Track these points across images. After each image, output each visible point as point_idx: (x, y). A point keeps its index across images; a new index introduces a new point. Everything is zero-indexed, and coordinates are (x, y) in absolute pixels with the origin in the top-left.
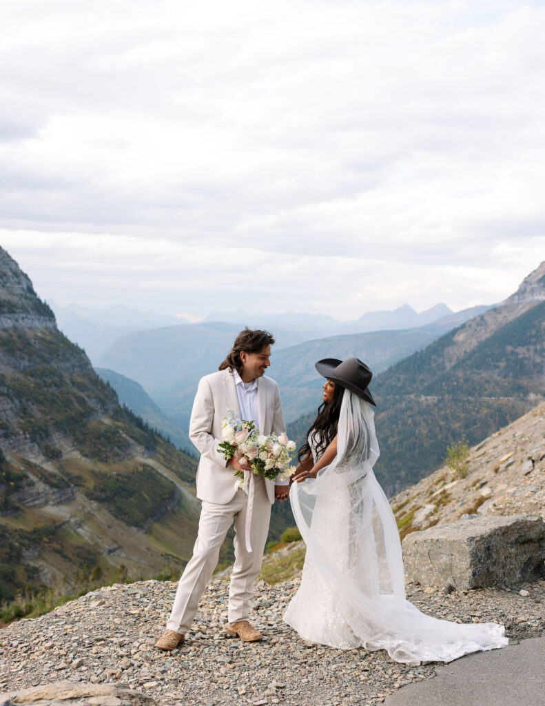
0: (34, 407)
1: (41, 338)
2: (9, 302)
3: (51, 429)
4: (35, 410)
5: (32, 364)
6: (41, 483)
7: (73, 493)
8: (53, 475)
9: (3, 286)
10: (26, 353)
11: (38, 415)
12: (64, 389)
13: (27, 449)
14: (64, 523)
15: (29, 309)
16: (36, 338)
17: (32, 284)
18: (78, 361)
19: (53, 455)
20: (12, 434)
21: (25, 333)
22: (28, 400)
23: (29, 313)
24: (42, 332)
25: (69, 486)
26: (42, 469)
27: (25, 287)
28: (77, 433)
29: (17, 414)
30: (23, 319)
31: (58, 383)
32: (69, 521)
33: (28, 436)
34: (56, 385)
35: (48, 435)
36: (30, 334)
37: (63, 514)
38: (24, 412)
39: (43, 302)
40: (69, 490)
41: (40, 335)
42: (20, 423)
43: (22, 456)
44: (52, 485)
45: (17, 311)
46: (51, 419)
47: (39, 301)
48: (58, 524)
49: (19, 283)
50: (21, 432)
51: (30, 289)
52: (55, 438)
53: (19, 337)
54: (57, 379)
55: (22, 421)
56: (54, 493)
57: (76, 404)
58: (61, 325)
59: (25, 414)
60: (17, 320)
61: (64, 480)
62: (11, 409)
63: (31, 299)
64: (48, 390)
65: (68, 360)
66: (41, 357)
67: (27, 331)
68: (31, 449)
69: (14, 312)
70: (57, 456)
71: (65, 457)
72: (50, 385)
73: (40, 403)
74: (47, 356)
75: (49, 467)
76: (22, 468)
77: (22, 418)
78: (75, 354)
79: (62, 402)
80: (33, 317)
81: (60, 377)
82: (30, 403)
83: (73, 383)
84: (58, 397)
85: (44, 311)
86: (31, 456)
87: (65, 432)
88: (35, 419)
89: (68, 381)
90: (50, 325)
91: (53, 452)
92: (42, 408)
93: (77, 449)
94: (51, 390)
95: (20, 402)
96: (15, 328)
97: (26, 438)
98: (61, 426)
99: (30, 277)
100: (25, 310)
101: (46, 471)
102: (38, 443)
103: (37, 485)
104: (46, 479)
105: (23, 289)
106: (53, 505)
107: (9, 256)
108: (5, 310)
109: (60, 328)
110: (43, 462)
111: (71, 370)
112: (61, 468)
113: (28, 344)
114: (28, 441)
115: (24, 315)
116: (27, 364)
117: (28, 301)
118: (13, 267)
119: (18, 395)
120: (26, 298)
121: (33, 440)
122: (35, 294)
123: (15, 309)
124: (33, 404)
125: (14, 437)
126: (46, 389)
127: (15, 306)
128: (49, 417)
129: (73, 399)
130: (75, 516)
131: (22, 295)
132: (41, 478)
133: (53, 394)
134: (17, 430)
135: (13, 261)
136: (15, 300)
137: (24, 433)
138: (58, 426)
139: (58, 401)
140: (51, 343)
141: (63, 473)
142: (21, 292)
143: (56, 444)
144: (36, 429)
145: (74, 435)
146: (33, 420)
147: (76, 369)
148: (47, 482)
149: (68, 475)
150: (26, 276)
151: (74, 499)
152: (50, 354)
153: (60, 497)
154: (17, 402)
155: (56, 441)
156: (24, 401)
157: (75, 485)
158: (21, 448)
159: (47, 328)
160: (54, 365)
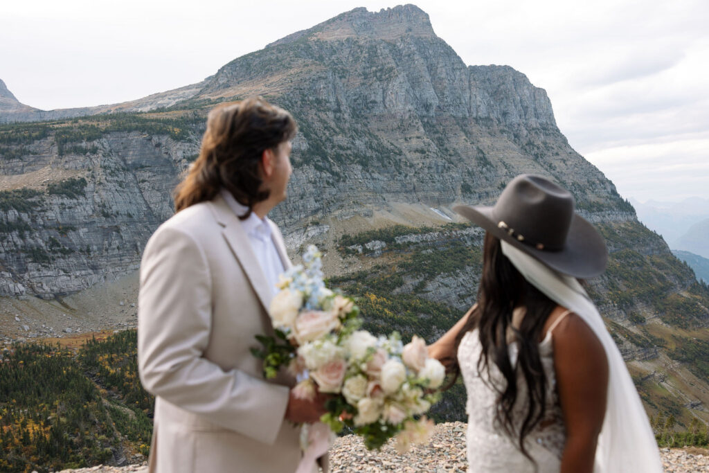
0: (620, 282)
1: (624, 229)
2: (598, 203)
3: (635, 300)
4: (621, 285)
5: (617, 249)
6: (628, 342)
7: (656, 353)
8: (639, 337)
9: (593, 192)
10: (612, 241)
11: (624, 288)
12: (644, 268)
13: (616, 314)
14: (649, 376)
15: (613, 207)
16: (620, 228)
17: (615, 188)
18: (657, 245)
19: (638, 320)
20: (603, 302)
21: (611, 225)
22: (615, 277)
23: (614, 210)
24: (625, 224)
25: (652, 347)
26: (629, 331)
27: (610, 191)
28: (658, 303)
29: (606, 288)
30: (609, 215)
31: (639, 263)
32: (653, 375)
33: (616, 305)
34: (638, 265)
35: (632, 304)
36: (614, 226)
37: (648, 369)
38: (612, 286)
39: (625, 200)
40: (653, 350)
41: (623, 226)
42: (609, 294)
43: (611, 320)
44: (638, 345)
45: (604, 209)
46: (635, 292)
47: (622, 200)
48: (643, 376)
49: (605, 188)
50: (610, 302)
51: (614, 192)
52: (638, 307)
53: (606, 229)
54: (638, 260)
55: (611, 293)
56: (639, 350)
57: (656, 280)
58: (641, 217)
59: (613, 287)
60: (604, 216)
61: (648, 342)
62: (602, 283)
63: (614, 200)
64: (631, 269)
65: (648, 245)
66: (625, 243)
67: (613, 224)
68: (619, 315)
69: (602, 211)
70: (641, 321)
71: (648, 322)
72: (633, 265)
73: (626, 279)
74: (630, 242)
75: (634, 330)
76: (612, 330)
77: (610, 290)
78: (653, 240)
79: (643, 278)
80: (617, 213)
81: (642, 258)
82: (617, 279)
83: (653, 263)
84: (640, 275)
85: (626, 208)
86: (618, 320)
87: (647, 302)
88: (622, 292)
89: (648, 261)
90: (632, 218)
91: (637, 318)
92: (626, 283)
93: (659, 317)
94: (633, 269)
95: (609, 278)
96: (603, 222)
97: (614, 306)
98: (644, 297)
99: (613, 182)
100: (610, 208)
101: (632, 333)
102: (624, 311)
103: (624, 344)
104: (632, 339)
105: (608, 192)
106: (639, 361)
107: (596, 169)
108: (595, 209)
109: (639, 220)
110: (629, 326)
111: (650, 253)
112: (645, 331)
113: (614, 234)
114: (617, 308)
115: (610, 212)
116: (613, 249)
117: (612, 201)
118: (600, 177)
119: (607, 273)
120: (610, 199)
121: (620, 308)
122: (618, 195)
123: (602, 208)
124: (619, 280)
125: (604, 305)
126: (629, 268)
127: (602, 206)
128: (633, 290)
129: (653, 276)
130: (659, 372)
131: (607, 197)
132: (628, 338)
133: (635, 272)
134: (607, 300)
135: (600, 172)
136: (602, 201)
137: (613, 302)
138: (640, 297)
139: (640, 277)
140: (632, 232)
141: (647, 336)
142: (607, 195)
143: (639, 312)
144: (622, 299)
145: (655, 305)
146: (620, 292)
147: (655, 252)
148: (633, 341)
149: (651, 337)
150: (610, 182)
151: (657, 358)
152: (632, 240)
153: (645, 355)
154: (606, 278)
155: (640, 310)
156: (611, 278)
157: (658, 346)
158: (610, 314)
159: (628, 221)
160: (636, 249)
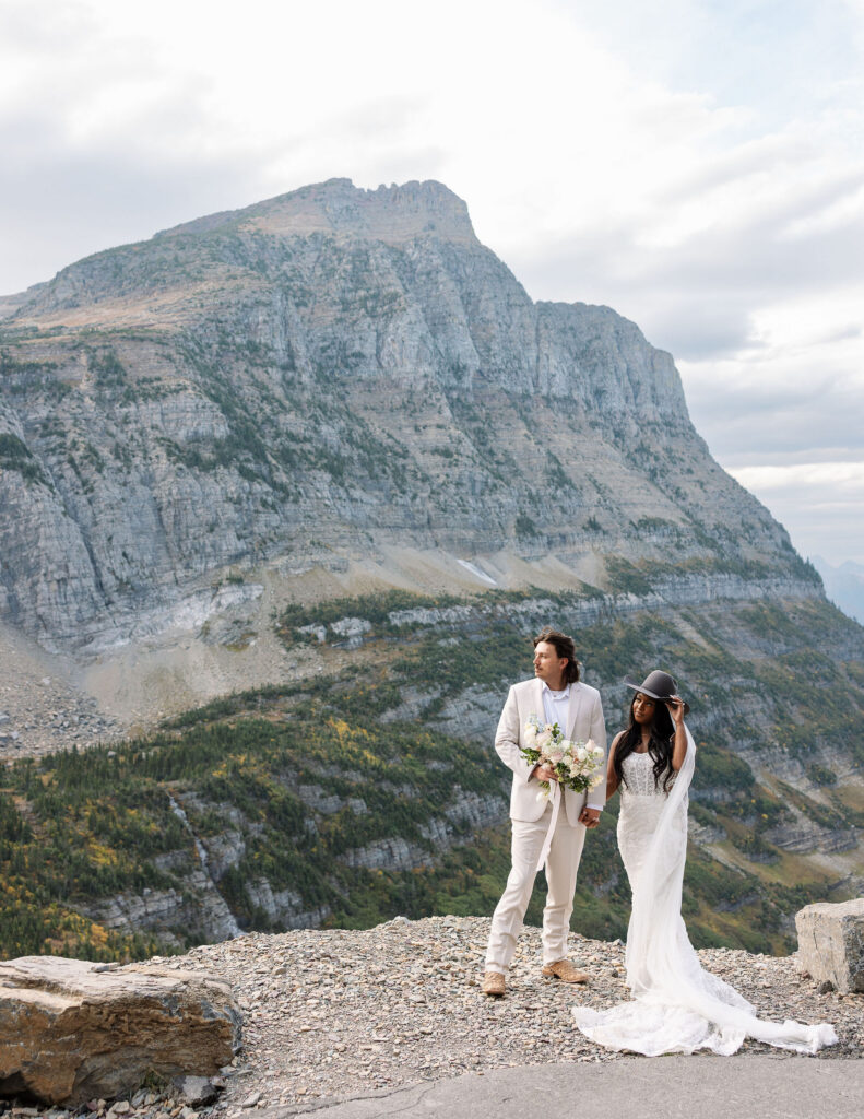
0: (795, 708)
1: (802, 612)
2: (758, 563)
3: (819, 741)
4: (796, 714)
5: (790, 647)
6: (806, 819)
7: (854, 839)
8: (826, 810)
9: (750, 543)
10: (782, 633)
11: (800, 720)
12: (836, 683)
13: (785, 768)
14: (841, 883)
15: (785, 572)
16: (796, 611)
17: (789, 538)
18: (857, 643)
19: (824, 779)
20: (764, 745)
21: (780, 605)
22: (785, 698)
23: (785, 577)
24: (803, 603)
25: (847, 828)
26: (808, 798)
27: (779, 542)
28: (858, 749)
29: (771, 718)
30: (777, 585)
31: (827, 675)
32: (849, 879)
33: (786, 750)
34: (826, 678)
35: (814, 749)
36: (786, 606)
37: (840, 869)
38: (781, 715)
39: (805, 561)
40: (849, 833)
41: (801, 607)
42: (775, 731)
43: (778, 777)
44: (822, 824)
45: (769, 575)
46: (820, 726)
47: (800, 560)
48: (831, 883)
49: (771, 537)
50: (777, 744)
51: (787, 545)
52: (825, 755)
53: (772, 610)
54: (827, 669)
55: (778, 728)
56: (825, 835)
57: (855, 706)
58: (832, 591)
59: (782, 718)
60: (768, 588)
61: (839, 818)
62: (763, 711)
63: (788, 559)
64: (814, 686)
65: (842, 641)
66: (803, 638)
67: (784, 602)
68: (791, 769)
69: (766, 577)
70: (828, 781)
71: (841, 783)
72: (816, 679)
73: (804, 703)
74: (811, 636)
75: (817, 796)
76: (779, 796)
77: (777, 723)
78: (852, 633)
79: (834, 702)
80: (791, 582)
81: (832, 666)
82: (788, 703)
83: (851, 675)
84: (828, 696)
85: (806, 573)
86: (791, 778)
87: (840, 746)
88: (797, 726)
89: (842, 672)
90: (815, 593)
91: (822, 774)
92: (805, 710)
93: (860, 774)
94: (817, 685)
95: (775, 701)
96: (766, 598)
97: (783, 752)
98: (834, 737)
99: (786, 527)
100: (780, 573)
101: (813, 802)
102: (800, 761)
103: (800, 822)
104: (813, 813)
105: (777, 546)
106: (825, 853)
107: (757, 502)
108: (753, 574)
109: (829, 596)
110: (808, 788)
111: (847, 657)
112: (835, 799)
113: (786, 620)
114: (787, 756)
115: (778, 580)
116: (784, 648)
117: (784, 561)
118: (763, 517)
119: (772, 691)
120: (781, 557)
121: (794, 756)
122: (794, 551)
123: (766, 573)
124: (792, 704)
125: (766, 750)
126: (811, 684)
127: (765, 568)
128: (816, 724)
129: (851, 698)
130: (857, 874)
131: (775, 553)
132: (805, 812)
133: (821, 690)
134: (772, 740)
135: (763, 508)
136: (766, 560)
137: (781, 745)
138: (829, 736)
139: (828, 700)
140: (816, 618)
141: (839, 807)
142: (773, 548)
143: (826, 764)
144: (797, 740)
145: (853, 752)
146: (793, 727)
147: (854, 655)
148: (814, 818)
149: (846, 810)
150: (781, 527)
151: (856, 848)
152: (815, 633)
153: (835, 842)
154: (770, 700)
155: (827, 759)
156: (779, 700)
157: (856, 827)
158: (776, 766)
159: (810, 597)
160: (823, 650)
